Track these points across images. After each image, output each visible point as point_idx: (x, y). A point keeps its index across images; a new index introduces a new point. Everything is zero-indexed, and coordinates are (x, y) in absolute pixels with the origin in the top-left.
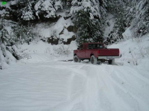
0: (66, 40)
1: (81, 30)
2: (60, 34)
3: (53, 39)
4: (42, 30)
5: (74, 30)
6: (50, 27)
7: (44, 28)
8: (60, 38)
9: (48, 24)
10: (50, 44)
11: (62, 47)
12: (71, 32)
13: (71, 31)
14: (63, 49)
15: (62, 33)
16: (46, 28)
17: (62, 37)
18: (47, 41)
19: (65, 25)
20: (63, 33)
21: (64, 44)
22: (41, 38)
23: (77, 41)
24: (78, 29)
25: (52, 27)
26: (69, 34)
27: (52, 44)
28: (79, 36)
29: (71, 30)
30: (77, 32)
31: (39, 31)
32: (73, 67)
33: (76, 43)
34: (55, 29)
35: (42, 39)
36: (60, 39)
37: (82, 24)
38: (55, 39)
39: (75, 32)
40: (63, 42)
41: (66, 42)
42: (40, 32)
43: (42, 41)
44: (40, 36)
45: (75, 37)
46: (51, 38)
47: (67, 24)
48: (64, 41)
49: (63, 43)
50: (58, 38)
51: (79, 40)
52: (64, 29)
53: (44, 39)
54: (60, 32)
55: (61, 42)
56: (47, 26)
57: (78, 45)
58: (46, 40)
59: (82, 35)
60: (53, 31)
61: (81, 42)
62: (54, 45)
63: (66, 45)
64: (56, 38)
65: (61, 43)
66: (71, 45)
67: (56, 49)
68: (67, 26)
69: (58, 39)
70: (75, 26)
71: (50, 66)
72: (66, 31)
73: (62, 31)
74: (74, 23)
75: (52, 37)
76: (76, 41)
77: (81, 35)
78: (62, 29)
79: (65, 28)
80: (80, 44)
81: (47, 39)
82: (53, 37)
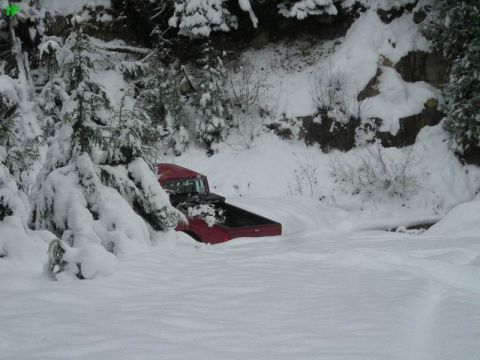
0: (392, 126)
1: (469, 72)
2: (362, 96)
3: (327, 121)
4: (273, 79)
5: (431, 71)
6: (311, 64)
7: (281, 72)
8: (362, 116)
9: (303, 50)
10: (317, 145)
11: (373, 162)
12: (417, 83)
13: (419, 80)
14: (377, 170)
15: (370, 90)
16: (290, 69)
17: (372, 108)
18: (301, 134)
19: (387, 50)
20: (377, 93)
21: (386, 144)
22: (269, 121)
23: (448, 128)
24: (454, 68)
25: (323, 63)
26: (407, 95)
27: (324, 149)
28: (458, 99)
29: (417, 73)
30: (448, 81)
31: (258, 87)
32: (432, 258)
33: (445, 135)
34: (334, 70)
35: (272, 127)
36: (364, 122)
37: (471, 38)
38: (338, 124)
39: (439, 82)
40: (380, 135)
41: (394, 133)
42: (261, 90)
43: (273, 136)
44: (263, 113)
45: (439, 109)
46: (318, 120)
47: (394, 45)
48: (382, 129)
49: (379, 141)
50: (352, 119)
51: (461, 120)
52: (379, 72)
53: (285, 125)
54: (362, 85)
55: (371, 135)
56: (296, 61)
57: (455, 146)
58: (296, 130)
59: (474, 94)
60: (326, 81)
61: (469, 133)
62: (336, 152)
63: (392, 151)
64: (343, 119)
65: (369, 141)
66: (418, 147)
67: (347, 169)
68: (396, 55)
69: (355, 122)
70: (437, 53)
71: (317, 257)
72: (391, 79)
73: (374, 81)
74: (429, 38)
75: (323, 111)
76: (445, 129)
77: (468, 96)
78: (373, 72)
79: (387, 62)
80: (464, 143)
81: (300, 123)
82: (330, 114)
